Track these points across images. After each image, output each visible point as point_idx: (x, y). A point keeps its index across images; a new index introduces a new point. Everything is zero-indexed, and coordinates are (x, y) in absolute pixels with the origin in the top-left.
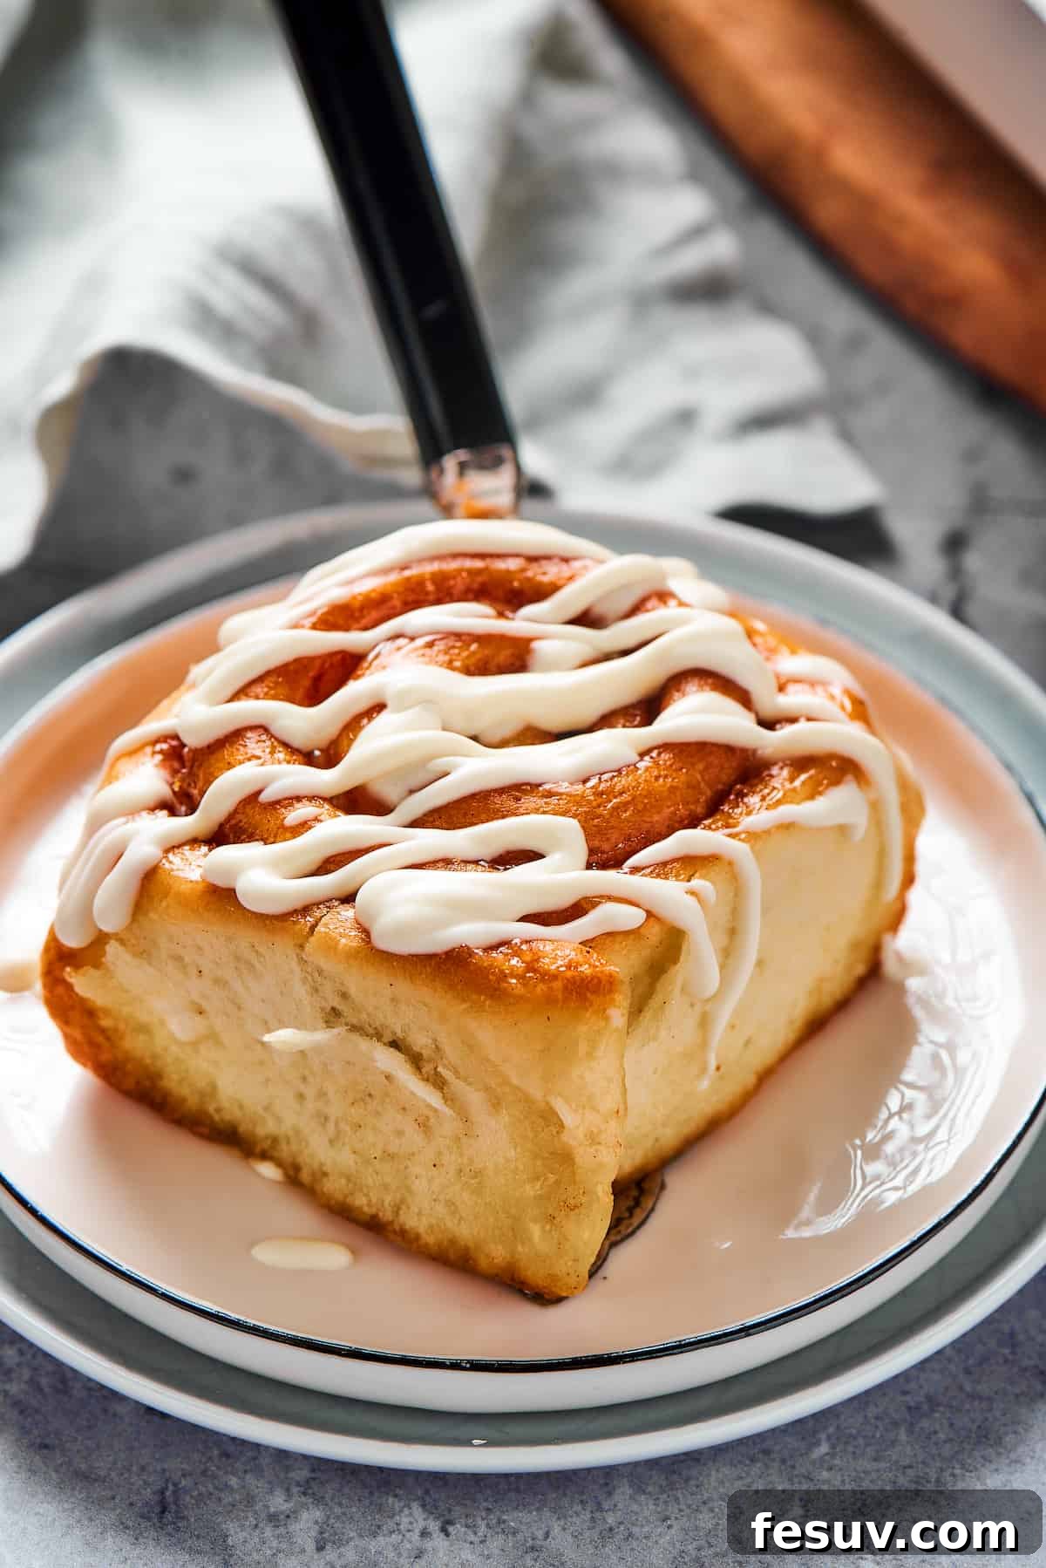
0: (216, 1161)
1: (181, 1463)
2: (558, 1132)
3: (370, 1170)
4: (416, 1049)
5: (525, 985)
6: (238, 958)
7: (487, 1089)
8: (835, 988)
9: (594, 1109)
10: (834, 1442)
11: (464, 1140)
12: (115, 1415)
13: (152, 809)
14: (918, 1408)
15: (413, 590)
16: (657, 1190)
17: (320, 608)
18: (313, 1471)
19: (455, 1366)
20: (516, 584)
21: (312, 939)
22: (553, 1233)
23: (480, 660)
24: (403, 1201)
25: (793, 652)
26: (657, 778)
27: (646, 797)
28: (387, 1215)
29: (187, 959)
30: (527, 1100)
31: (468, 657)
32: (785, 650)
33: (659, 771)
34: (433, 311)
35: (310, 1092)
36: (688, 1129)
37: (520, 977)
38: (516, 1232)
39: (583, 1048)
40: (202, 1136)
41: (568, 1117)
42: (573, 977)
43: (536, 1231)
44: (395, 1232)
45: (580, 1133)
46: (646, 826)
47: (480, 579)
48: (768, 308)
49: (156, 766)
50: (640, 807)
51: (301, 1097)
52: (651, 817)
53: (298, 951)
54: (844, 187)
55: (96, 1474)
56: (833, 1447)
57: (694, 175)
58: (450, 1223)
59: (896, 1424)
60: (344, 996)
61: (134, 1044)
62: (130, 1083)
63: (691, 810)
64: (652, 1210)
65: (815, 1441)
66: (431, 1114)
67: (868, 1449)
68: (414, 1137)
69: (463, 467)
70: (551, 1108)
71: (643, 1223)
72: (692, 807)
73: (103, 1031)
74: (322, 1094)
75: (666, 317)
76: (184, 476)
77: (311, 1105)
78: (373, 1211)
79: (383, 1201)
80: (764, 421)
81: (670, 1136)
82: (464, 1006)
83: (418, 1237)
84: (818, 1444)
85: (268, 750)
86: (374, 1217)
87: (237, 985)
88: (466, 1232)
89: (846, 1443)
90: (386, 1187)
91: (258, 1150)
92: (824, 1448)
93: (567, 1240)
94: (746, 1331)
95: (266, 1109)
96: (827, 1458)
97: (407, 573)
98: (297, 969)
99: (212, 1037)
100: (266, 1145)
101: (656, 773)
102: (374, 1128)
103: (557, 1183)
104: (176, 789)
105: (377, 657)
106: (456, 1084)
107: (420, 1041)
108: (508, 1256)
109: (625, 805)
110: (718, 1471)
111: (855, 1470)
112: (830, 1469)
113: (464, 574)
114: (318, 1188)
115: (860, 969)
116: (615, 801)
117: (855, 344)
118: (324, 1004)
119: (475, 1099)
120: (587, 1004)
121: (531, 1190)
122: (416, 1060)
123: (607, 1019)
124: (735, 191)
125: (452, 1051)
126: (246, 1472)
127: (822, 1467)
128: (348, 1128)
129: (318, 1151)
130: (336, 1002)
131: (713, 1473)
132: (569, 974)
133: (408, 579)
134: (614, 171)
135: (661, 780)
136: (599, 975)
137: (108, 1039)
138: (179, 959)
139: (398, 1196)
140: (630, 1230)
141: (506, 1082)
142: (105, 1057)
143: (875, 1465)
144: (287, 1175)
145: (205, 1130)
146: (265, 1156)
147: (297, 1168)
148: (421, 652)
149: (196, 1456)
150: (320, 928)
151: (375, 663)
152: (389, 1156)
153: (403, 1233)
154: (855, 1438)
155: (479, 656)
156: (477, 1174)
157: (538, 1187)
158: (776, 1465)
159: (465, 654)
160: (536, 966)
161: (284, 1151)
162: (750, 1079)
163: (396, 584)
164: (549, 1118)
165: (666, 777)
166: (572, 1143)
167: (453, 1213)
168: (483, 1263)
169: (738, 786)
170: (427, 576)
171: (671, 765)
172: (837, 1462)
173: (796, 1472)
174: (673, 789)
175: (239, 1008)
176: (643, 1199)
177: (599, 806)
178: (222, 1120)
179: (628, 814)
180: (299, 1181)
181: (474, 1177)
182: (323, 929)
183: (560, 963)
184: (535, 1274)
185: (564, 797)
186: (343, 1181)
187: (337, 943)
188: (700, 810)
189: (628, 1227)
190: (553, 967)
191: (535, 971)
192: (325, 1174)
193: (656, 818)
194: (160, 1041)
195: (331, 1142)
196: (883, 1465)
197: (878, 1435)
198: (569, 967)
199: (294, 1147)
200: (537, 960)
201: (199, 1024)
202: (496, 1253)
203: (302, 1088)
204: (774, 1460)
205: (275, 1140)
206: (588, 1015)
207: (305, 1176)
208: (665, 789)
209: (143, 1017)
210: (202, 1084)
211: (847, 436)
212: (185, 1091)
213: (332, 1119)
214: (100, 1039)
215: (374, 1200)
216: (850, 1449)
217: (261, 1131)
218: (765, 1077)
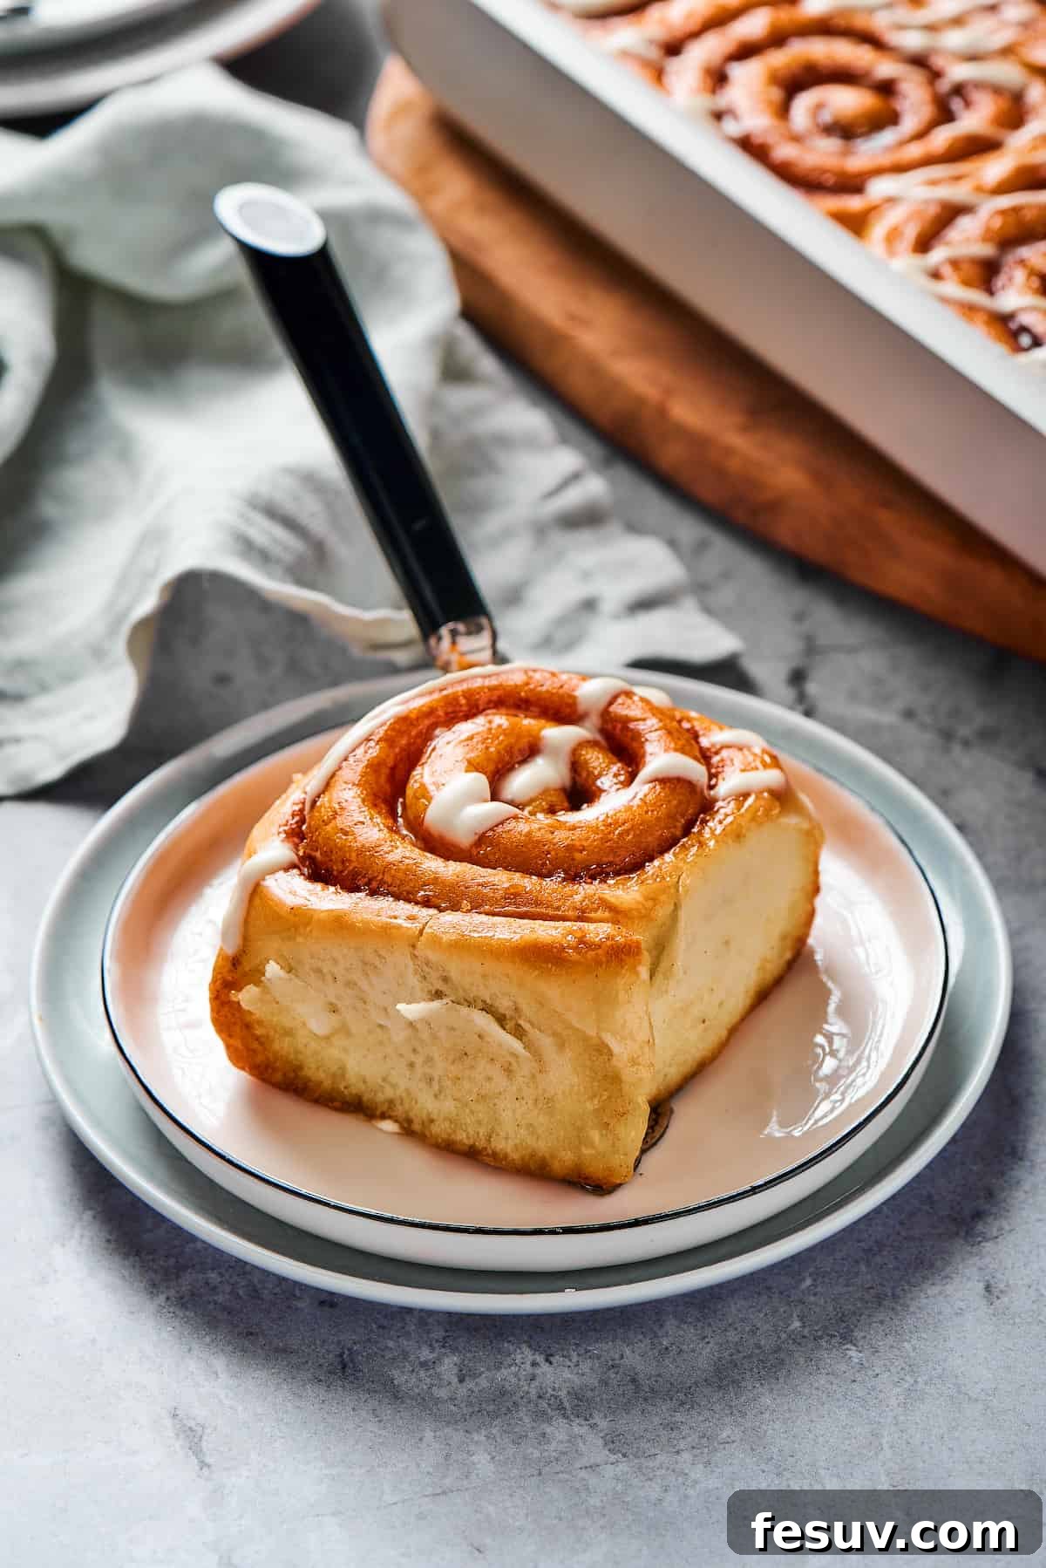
0: (348, 1127)
1: (351, 1336)
2: (609, 1059)
3: (467, 1111)
4: (502, 1010)
5: (579, 953)
6: (365, 963)
7: (555, 1034)
8: (773, 968)
9: (634, 1040)
10: (815, 1276)
11: (538, 1076)
12: (297, 1309)
13: (286, 869)
14: (870, 1250)
15: (450, 704)
16: (669, 1113)
17: (388, 721)
18: (447, 1331)
19: (553, 1232)
20: (523, 694)
21: (422, 938)
22: (609, 1136)
23: (506, 746)
24: (493, 1130)
25: (721, 729)
26: (647, 812)
27: (641, 824)
28: (480, 1144)
29: (325, 971)
30: (585, 1039)
31: (500, 744)
32: (715, 728)
33: (647, 807)
34: (419, 526)
35: (419, 1060)
36: (686, 1069)
37: (576, 949)
38: (581, 1139)
39: (622, 996)
40: (336, 1109)
41: (616, 1047)
42: (612, 945)
43: (595, 1135)
44: (488, 1155)
45: (625, 1057)
46: (643, 845)
47: (497, 693)
48: (634, 528)
49: (283, 841)
50: (638, 832)
51: (411, 1065)
52: (646, 838)
53: (411, 949)
54: (683, 432)
55: (291, 1348)
56: (815, 1280)
57: (564, 440)
58: (531, 1141)
59: (857, 1262)
60: (446, 979)
61: (282, 1046)
62: (278, 1077)
63: (672, 833)
64: (667, 1127)
65: (801, 1277)
66: (512, 1060)
67: (841, 1280)
68: (500, 1080)
69: (454, 633)
70: (603, 1043)
71: (662, 1136)
72: (672, 830)
73: (257, 1038)
74: (429, 1060)
75: (560, 539)
76: (223, 680)
77: (419, 1070)
78: (471, 1142)
79: (478, 1133)
80: (645, 604)
81: (674, 1073)
82: (536, 973)
83: (506, 1156)
84: (804, 1279)
85: (368, 818)
86: (472, 1147)
87: (364, 984)
88: (543, 1146)
89: (823, 1277)
90: (479, 1123)
91: (378, 1113)
92: (808, 1282)
93: (619, 1140)
94: (754, 1190)
95: (384, 1080)
96: (812, 1288)
97: (445, 693)
98: (411, 963)
99: (344, 1030)
100: (385, 1108)
101: (645, 808)
102: (470, 1078)
103: (609, 1097)
104: (301, 853)
105: (434, 749)
106: (533, 1033)
107: (504, 1005)
108: (576, 1159)
109: (627, 832)
110: (736, 1304)
111: (833, 1294)
112: (815, 1295)
113: (486, 690)
114: (428, 1133)
115: (788, 955)
116: (620, 829)
117: (702, 546)
118: (431, 988)
119: (546, 1042)
120: (623, 964)
121: (590, 1106)
122: (501, 1020)
123: (637, 974)
124: (596, 449)
125: (528, 1009)
126: (398, 1337)
127: (809, 1294)
128: (449, 1083)
129: (426, 1104)
130: (439, 985)
131: (733, 1306)
132: (609, 943)
133: (447, 696)
134: (504, 441)
135: (650, 813)
136: (629, 942)
137: (262, 1044)
138: (319, 971)
139: (490, 1127)
140: (654, 1141)
141: (570, 1026)
142: (260, 1059)
143: (845, 1289)
144: (402, 1127)
145: (337, 1104)
146: (383, 1116)
147: (410, 1121)
148: (465, 743)
149: (362, 1330)
150: (427, 930)
151: (433, 754)
152: (482, 1098)
153: (494, 1155)
154: (830, 1273)
155: (505, 743)
156: (549, 1100)
157: (596, 1102)
158: (777, 1295)
159: (496, 742)
160: (585, 939)
161: (399, 1111)
162: (724, 1033)
163: (438, 701)
164: (603, 1050)
165: (652, 811)
166: (620, 1065)
167: (533, 1133)
168: (556, 1166)
169: (702, 816)
170: (460, 693)
171: (655, 803)
172: (819, 1289)
173: (791, 1300)
174: (658, 819)
175: (365, 1003)
176: (660, 1121)
177: (610, 833)
178: (351, 1094)
179: (630, 837)
180: (412, 1131)
181: (547, 1103)
182: (430, 931)
183: (601, 937)
184: (596, 1169)
185: (584, 829)
186: (447, 1124)
187: (441, 938)
188: (678, 833)
189: (651, 1139)
190: (597, 939)
191: (584, 943)
192: (432, 1121)
193: (650, 839)
194: (301, 1039)
195: (436, 1096)
196: (851, 1289)
197: (845, 1269)
198: (607, 939)
199: (407, 1106)
200: (585, 936)
201: (334, 1020)
202: (565, 1158)
203: (413, 1058)
204: (774, 1293)
205: (391, 1102)
206: (624, 971)
207: (416, 1127)
208: (653, 819)
209: (287, 1022)
210: (334, 1068)
211: (708, 610)
212: (321, 1075)
213: (436, 1078)
214: (255, 1045)
215: (472, 1133)
216: (827, 1280)
217: (380, 1097)
218: (733, 1031)
